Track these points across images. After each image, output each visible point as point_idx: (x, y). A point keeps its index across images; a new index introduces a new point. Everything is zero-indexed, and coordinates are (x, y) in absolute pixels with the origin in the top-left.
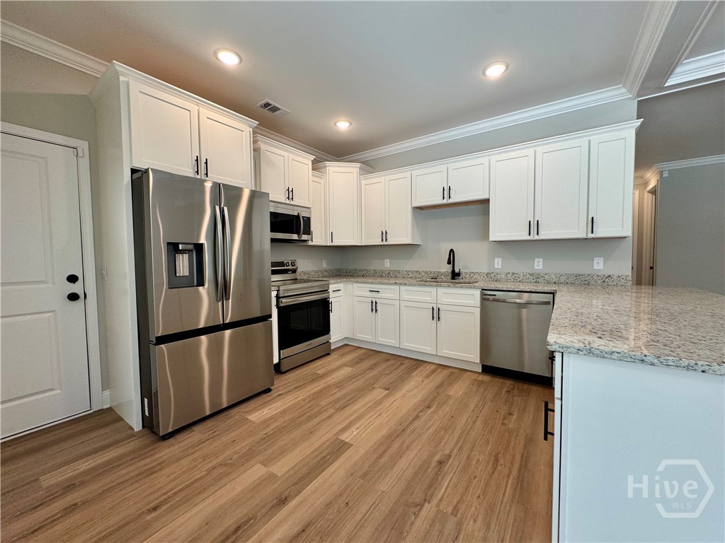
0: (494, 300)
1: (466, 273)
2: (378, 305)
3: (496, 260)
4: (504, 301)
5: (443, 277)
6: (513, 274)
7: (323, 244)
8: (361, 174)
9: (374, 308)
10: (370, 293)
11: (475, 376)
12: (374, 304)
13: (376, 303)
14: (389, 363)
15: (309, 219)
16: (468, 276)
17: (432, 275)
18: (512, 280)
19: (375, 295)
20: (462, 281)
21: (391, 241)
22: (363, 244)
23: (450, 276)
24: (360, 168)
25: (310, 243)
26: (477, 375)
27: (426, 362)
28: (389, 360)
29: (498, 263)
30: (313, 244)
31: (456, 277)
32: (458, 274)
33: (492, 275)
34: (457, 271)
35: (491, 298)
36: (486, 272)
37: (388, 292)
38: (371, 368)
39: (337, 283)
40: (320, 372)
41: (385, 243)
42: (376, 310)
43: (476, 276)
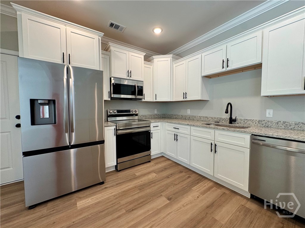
0: (264, 145)
1: (241, 120)
2: (178, 137)
3: (268, 111)
4: (274, 147)
5: (223, 121)
6: (284, 122)
7: (152, 100)
8: (173, 61)
9: (176, 138)
10: (174, 129)
11: (244, 202)
12: (176, 136)
13: (177, 135)
14: (181, 175)
15: (142, 87)
16: (242, 122)
17: (216, 120)
18: (283, 127)
19: (176, 130)
20: (237, 125)
21: (189, 99)
22: (174, 100)
23: (229, 121)
24: (173, 57)
25: (143, 100)
26: (245, 201)
27: (207, 178)
28: (182, 172)
29: (269, 114)
30: (145, 100)
31: (233, 122)
32: (235, 120)
33: (263, 122)
34: (233, 118)
35: (261, 143)
36: (258, 119)
37: (184, 130)
38: (168, 177)
39: (157, 122)
40: (137, 174)
41: (185, 100)
42: (177, 140)
43: (250, 122)
